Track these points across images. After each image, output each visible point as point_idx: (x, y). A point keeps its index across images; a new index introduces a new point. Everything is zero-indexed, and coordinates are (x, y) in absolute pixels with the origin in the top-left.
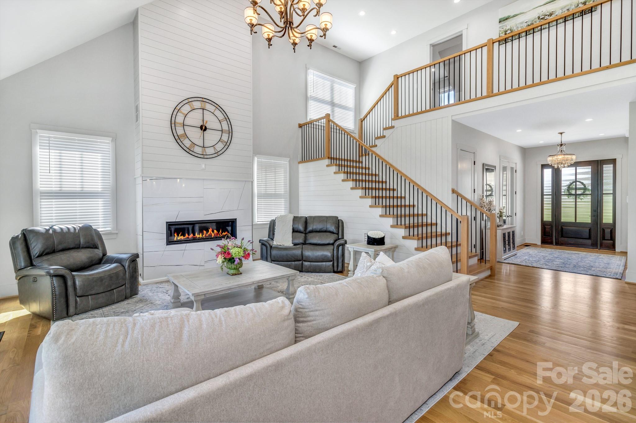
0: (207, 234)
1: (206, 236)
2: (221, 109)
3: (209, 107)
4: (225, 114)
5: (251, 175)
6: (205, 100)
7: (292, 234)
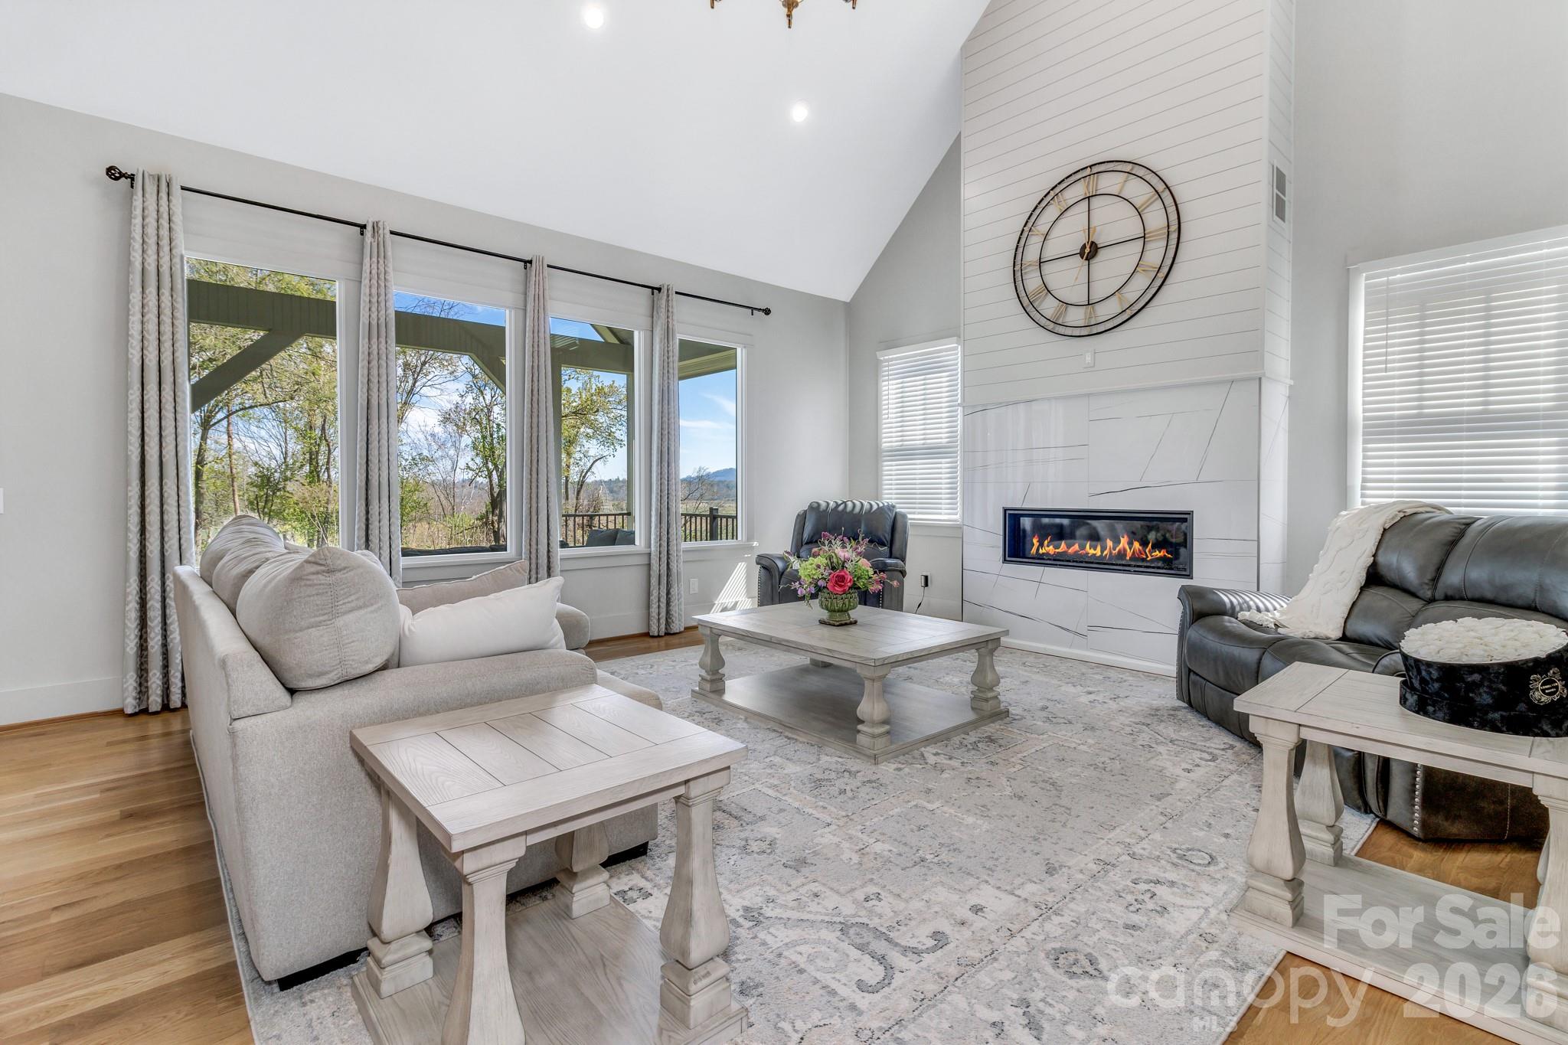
0: (1115, 550)
1: (1111, 553)
2: (1141, 172)
3: (1109, 182)
4: (1155, 181)
5: (1256, 352)
6: (1095, 169)
7: (1362, 589)
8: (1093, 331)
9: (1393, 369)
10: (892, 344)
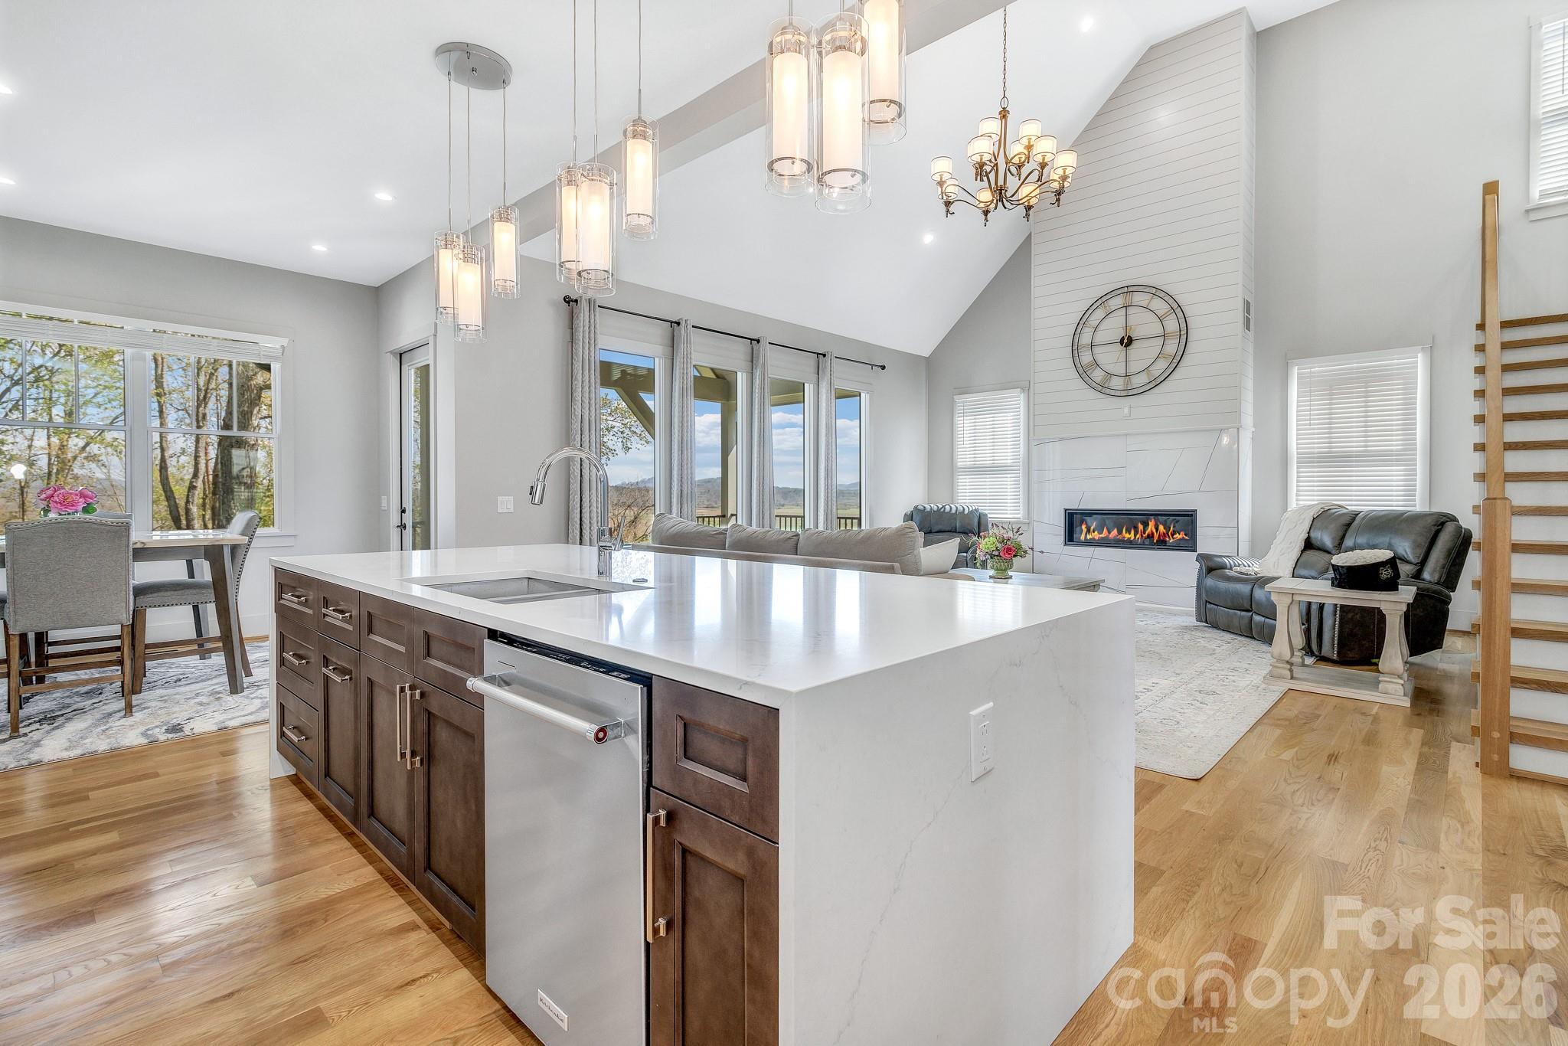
0: (1144, 534)
1: (1139, 537)
2: (1162, 294)
3: (1139, 298)
4: (1171, 301)
5: (1236, 413)
6: (1131, 289)
7: (1302, 552)
8: (1128, 393)
9: (1314, 424)
10: (965, 391)
